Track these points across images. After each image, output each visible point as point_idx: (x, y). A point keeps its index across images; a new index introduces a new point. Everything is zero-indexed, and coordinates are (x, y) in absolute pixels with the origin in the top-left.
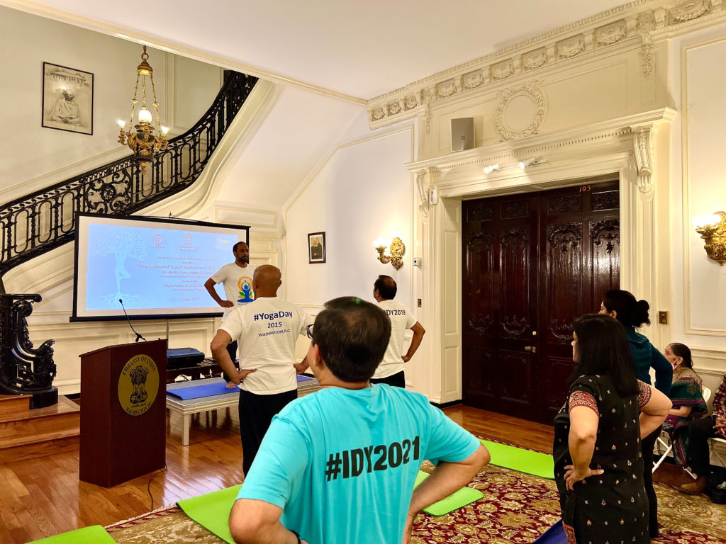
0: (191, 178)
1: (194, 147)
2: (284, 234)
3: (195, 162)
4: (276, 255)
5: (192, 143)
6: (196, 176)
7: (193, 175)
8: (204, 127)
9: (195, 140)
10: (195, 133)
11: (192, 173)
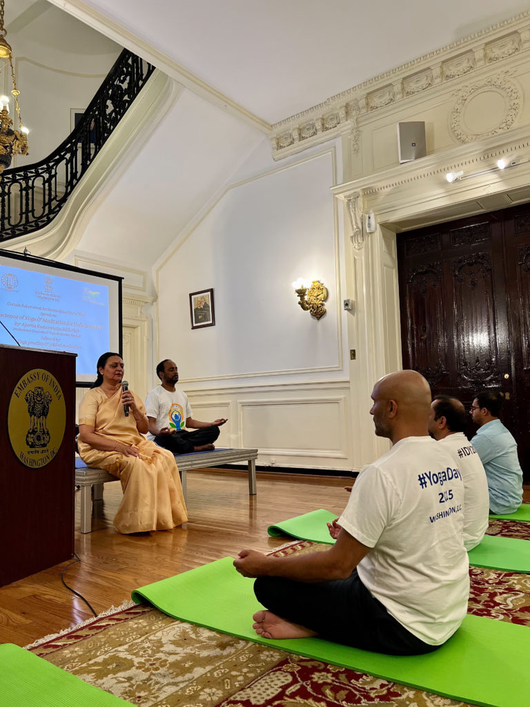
0: (45, 219)
1: (49, 181)
2: (155, 298)
3: (50, 200)
4: (146, 322)
5: (46, 176)
6: (51, 216)
7: (47, 215)
8: (62, 158)
9: (50, 173)
10: (51, 164)
11: (46, 212)
